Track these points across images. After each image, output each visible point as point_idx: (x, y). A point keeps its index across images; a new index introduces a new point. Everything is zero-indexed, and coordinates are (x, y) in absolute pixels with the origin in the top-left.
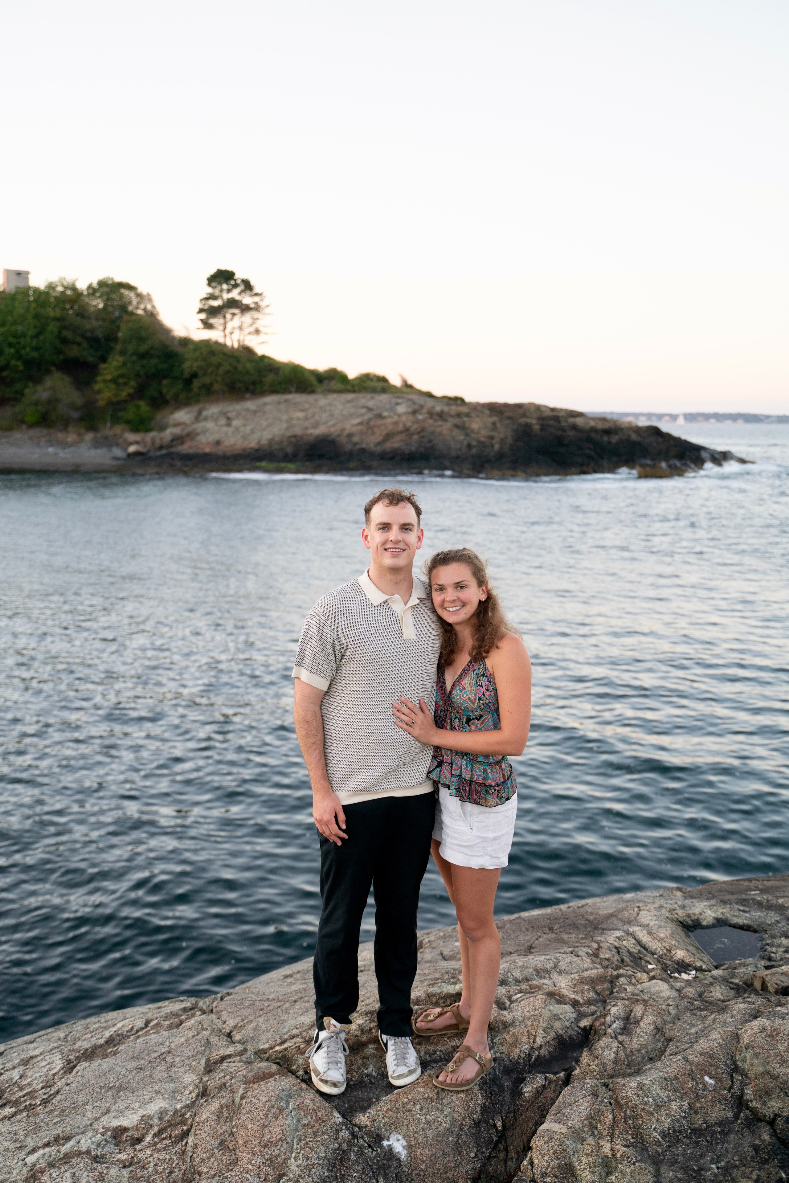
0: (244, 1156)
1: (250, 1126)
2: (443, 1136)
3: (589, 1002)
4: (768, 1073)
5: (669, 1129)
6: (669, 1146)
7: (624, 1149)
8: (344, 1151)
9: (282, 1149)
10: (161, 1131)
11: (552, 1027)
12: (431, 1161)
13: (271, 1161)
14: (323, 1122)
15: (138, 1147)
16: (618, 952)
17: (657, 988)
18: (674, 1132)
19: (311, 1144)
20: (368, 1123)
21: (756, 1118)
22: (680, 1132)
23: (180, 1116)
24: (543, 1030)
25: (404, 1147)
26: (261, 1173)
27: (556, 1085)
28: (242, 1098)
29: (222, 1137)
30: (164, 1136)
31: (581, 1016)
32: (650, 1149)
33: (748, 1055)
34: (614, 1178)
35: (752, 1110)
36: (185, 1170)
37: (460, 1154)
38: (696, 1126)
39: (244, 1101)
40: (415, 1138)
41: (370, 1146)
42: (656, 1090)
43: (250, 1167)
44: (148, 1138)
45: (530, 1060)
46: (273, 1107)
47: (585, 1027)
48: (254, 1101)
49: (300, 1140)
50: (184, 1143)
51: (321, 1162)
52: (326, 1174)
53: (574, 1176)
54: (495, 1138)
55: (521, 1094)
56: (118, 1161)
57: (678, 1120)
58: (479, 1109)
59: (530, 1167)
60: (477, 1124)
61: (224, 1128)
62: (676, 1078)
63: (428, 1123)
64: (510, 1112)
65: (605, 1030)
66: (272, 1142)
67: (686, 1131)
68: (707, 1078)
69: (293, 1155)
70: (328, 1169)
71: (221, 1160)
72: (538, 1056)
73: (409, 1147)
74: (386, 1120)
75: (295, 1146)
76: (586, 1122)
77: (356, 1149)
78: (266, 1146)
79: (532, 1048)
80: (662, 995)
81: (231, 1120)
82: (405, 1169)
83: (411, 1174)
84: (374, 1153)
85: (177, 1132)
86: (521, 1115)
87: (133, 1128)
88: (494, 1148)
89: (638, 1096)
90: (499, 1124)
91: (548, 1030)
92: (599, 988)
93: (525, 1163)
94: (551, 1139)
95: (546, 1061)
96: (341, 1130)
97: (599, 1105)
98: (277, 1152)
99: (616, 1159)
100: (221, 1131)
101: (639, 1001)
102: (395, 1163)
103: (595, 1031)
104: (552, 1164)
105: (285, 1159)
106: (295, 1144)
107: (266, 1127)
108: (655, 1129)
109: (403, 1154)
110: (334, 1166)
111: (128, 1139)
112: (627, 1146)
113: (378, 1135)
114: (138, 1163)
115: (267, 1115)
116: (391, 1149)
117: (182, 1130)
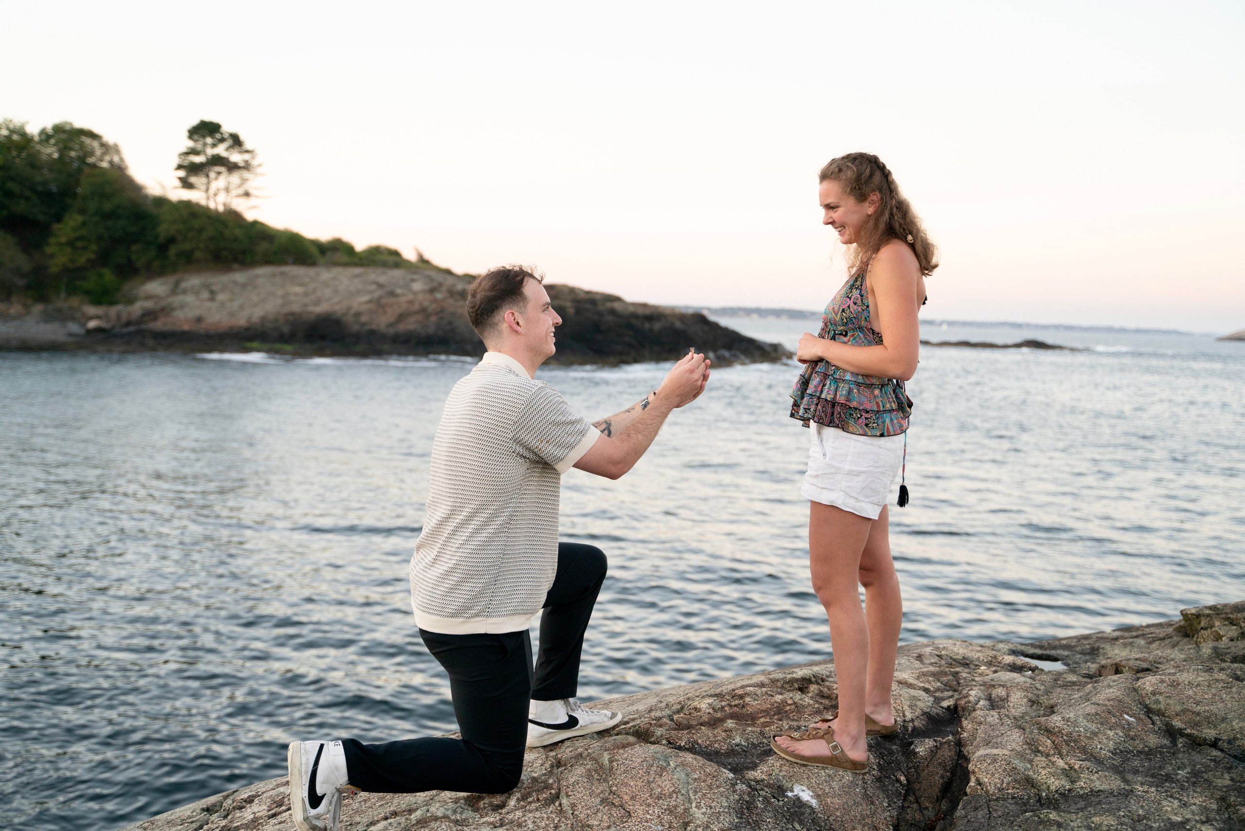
0: (637, 809)
1: (632, 784)
2: (849, 787)
3: (938, 690)
4: (1188, 710)
5: (1115, 749)
6: (1124, 761)
7: (1081, 762)
8: (747, 802)
9: (678, 800)
10: (523, 797)
11: (916, 705)
12: (845, 808)
13: (670, 811)
14: (714, 776)
15: (504, 811)
16: (942, 658)
17: (1007, 677)
18: (1122, 751)
19: (709, 795)
20: (764, 776)
21: (1196, 743)
22: (1127, 752)
24: (909, 707)
25: (812, 797)
26: (663, 821)
28: (611, 761)
29: (601, 795)
30: (530, 799)
31: (938, 699)
32: (1106, 763)
33: (1161, 698)
34: (1082, 783)
35: (1188, 736)
36: (572, 824)
37: (872, 803)
38: (1139, 749)
39: (615, 764)
40: (821, 789)
41: (774, 797)
42: (1082, 722)
43: (648, 816)
44: (512, 803)
45: (907, 729)
46: (652, 766)
47: (949, 707)
48: (627, 762)
49: (696, 792)
50: (557, 804)
51: (726, 810)
52: (737, 820)
54: (903, 792)
55: (915, 753)
56: (484, 823)
57: (1119, 743)
59: (979, 787)
60: (879, 779)
61: (601, 788)
62: (1097, 714)
63: (829, 776)
64: (910, 768)
65: (974, 707)
66: (665, 795)
67: (1132, 752)
68: (1126, 716)
69: (694, 805)
70: (737, 817)
71: (610, 814)
72: (914, 728)
73: (817, 796)
74: (784, 773)
75: (693, 797)
76: (1025, 746)
77: (760, 799)
78: (659, 798)
79: (904, 721)
80: (1016, 681)
81: (606, 781)
82: (820, 815)
83: (828, 820)
84: (781, 803)
85: (544, 796)
86: (923, 770)
88: (904, 800)
89: (1069, 726)
90: (902, 778)
91: (914, 708)
92: (945, 679)
93: (972, 784)
94: (995, 761)
95: (926, 728)
96: (736, 784)
97: (1031, 734)
98: (673, 803)
99: (1075, 771)
100: (599, 791)
101: (994, 686)
102: (808, 811)
103: (962, 708)
104: (1005, 781)
105: (685, 809)
106: (691, 795)
107: (652, 782)
108: (1101, 749)
109: (814, 802)
110: (743, 813)
111: (486, 806)
112: (1080, 760)
113: (779, 787)
114: (511, 823)
115: (649, 772)
116: (798, 798)
117: (550, 794)
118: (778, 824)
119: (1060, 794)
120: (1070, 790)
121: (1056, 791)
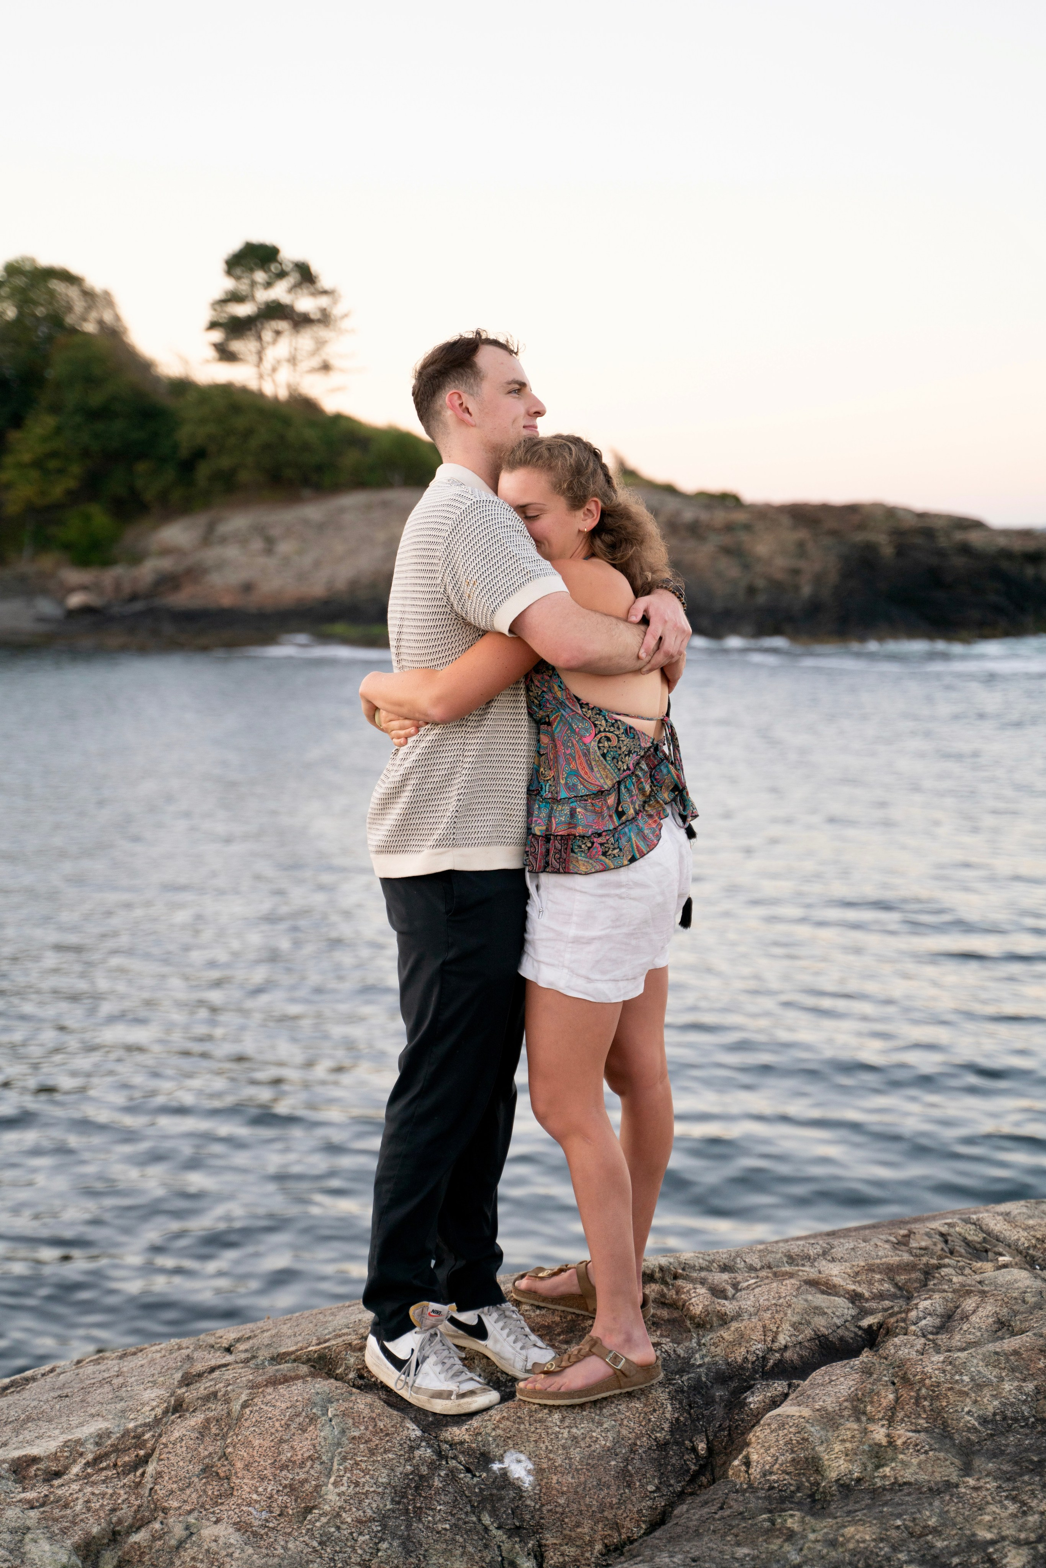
0: (245, 1484)
1: (256, 1443)
2: (600, 1458)
5: (995, 1414)
6: (992, 1435)
7: (911, 1435)
8: (422, 1477)
9: (312, 1472)
10: (97, 1460)
11: (809, 1323)
12: (576, 1493)
13: (292, 1489)
14: (387, 1435)
15: (56, 1482)
16: (946, 1242)
17: (1009, 1278)
18: (1005, 1418)
19: (363, 1465)
22: (1015, 1419)
23: (134, 1437)
24: (794, 1326)
25: (529, 1472)
26: (274, 1505)
28: (245, 1405)
29: (207, 1461)
30: (104, 1464)
31: (865, 1313)
32: (956, 1436)
34: (889, 1470)
36: (139, 1506)
37: (629, 1486)
39: (247, 1411)
40: (550, 1459)
41: (468, 1470)
42: (978, 1367)
43: (255, 1497)
44: (75, 1469)
45: (764, 1366)
46: (298, 1416)
47: (870, 1326)
48: (265, 1408)
49: (344, 1459)
50: (138, 1473)
51: (380, 1490)
52: (388, 1507)
53: (817, 1471)
55: (743, 1404)
56: (20, 1501)
57: (1012, 1404)
58: (666, 1426)
59: (743, 1468)
60: (662, 1446)
61: (211, 1449)
63: (574, 1438)
64: (723, 1430)
65: (906, 1330)
66: (294, 1462)
67: (1025, 1419)
69: (332, 1480)
70: (392, 1501)
71: (205, 1491)
72: (780, 1361)
73: (539, 1472)
74: (499, 1432)
75: (335, 1467)
77: (443, 1473)
78: (284, 1467)
80: (1017, 1285)
81: (224, 1437)
82: (528, 1502)
83: (540, 1510)
84: (475, 1479)
85: (127, 1459)
87: (48, 1457)
89: (944, 1371)
90: (702, 1446)
91: (802, 1327)
92: (901, 1278)
93: (737, 1462)
94: (782, 1426)
95: (795, 1368)
96: (419, 1447)
97: (873, 1384)
98: (302, 1476)
99: (895, 1448)
100: (206, 1453)
102: (512, 1494)
103: (888, 1328)
104: (782, 1459)
105: (317, 1486)
106: (335, 1464)
107: (285, 1441)
108: (968, 1413)
109: (527, 1481)
110: (404, 1496)
111: (39, 1473)
112: (915, 1431)
113: (483, 1454)
114: (57, 1502)
115: (289, 1425)
116: (504, 1473)
117: (137, 1456)
118: (453, 1515)
119: (842, 1485)
120: (859, 1480)
121: (837, 1481)
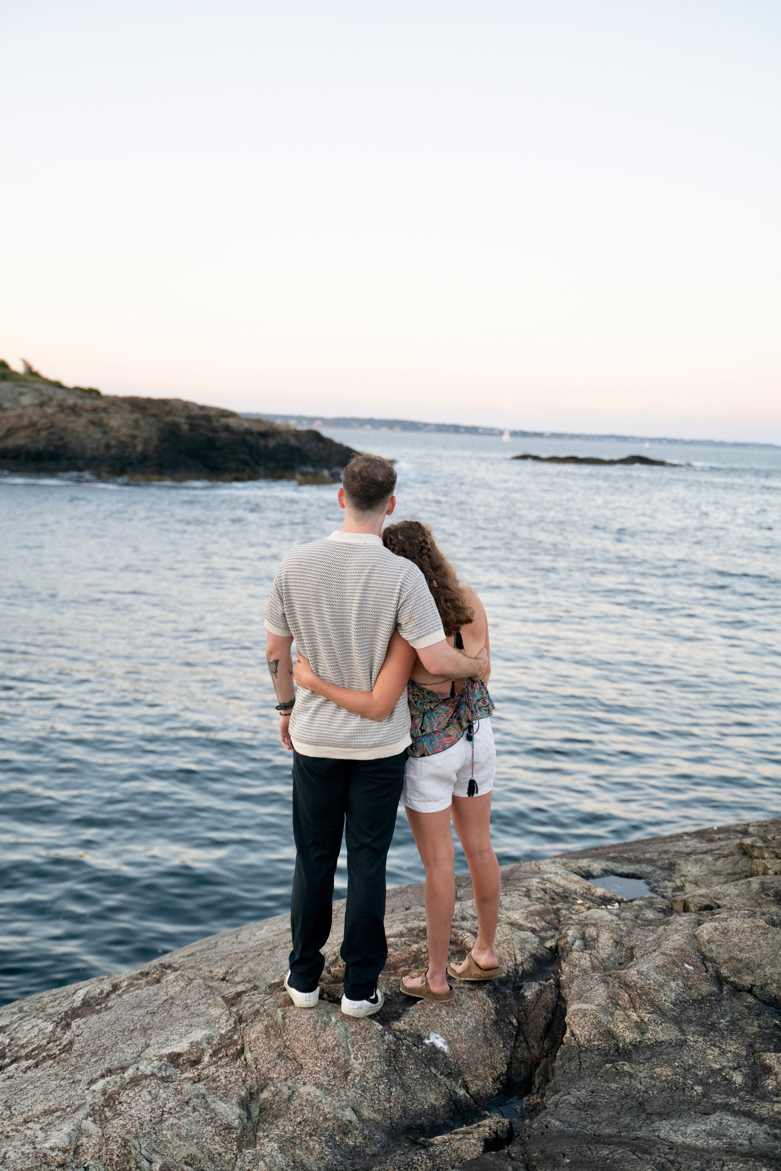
0: (309, 1063)
1: (302, 1039)
2: (473, 1032)
3: (543, 929)
4: (734, 958)
5: (676, 1000)
6: (681, 1012)
7: (649, 1015)
8: (394, 1051)
9: (340, 1053)
10: (215, 1054)
11: (525, 948)
12: (470, 1052)
13: (334, 1062)
14: (367, 1029)
15: (200, 1067)
16: (546, 893)
17: (598, 915)
18: (680, 1002)
19: (364, 1047)
20: (406, 1027)
21: (737, 990)
22: (684, 1002)
23: (228, 1039)
24: (519, 950)
25: (444, 1043)
26: (329, 1072)
27: (551, 989)
28: (284, 1018)
29: (278, 1050)
30: (220, 1055)
31: (543, 940)
32: (668, 1014)
33: (713, 947)
34: (649, 1035)
35: (732, 983)
36: (257, 1078)
37: (491, 1045)
38: (694, 998)
39: (287, 1020)
40: (451, 1036)
41: (415, 1045)
42: (653, 975)
43: (317, 1069)
44: (206, 1059)
45: (518, 973)
46: (317, 1022)
47: (551, 947)
48: (297, 1019)
49: (353, 1045)
50: (243, 1058)
51: (378, 1060)
52: (386, 1068)
53: (613, 1038)
54: (515, 1033)
55: (524, 997)
56: (185, 1079)
57: (680, 994)
58: (493, 1011)
59: (573, 1038)
60: (496, 1023)
61: (277, 1043)
62: (664, 966)
63: (458, 1023)
64: (521, 1011)
65: (571, 948)
66: (329, 1048)
67: (689, 1001)
68: (686, 966)
69: (352, 1056)
70: (386, 1065)
71: (286, 1067)
72: (524, 970)
73: (448, 1043)
74: (422, 1023)
75: (351, 1050)
76: (608, 1001)
77: (404, 1048)
78: (324, 1052)
79: (516, 964)
80: (605, 919)
81: (280, 1036)
82: (450, 1059)
83: (457, 1063)
84: (420, 1050)
85: (232, 1051)
86: (531, 1013)
87: (186, 1052)
88: (516, 1040)
89: (642, 979)
90: (514, 1021)
91: (523, 951)
92: (548, 918)
93: (567, 1035)
94: (585, 1015)
95: (531, 973)
96: (385, 1035)
97: (613, 989)
98: (336, 1056)
99: (645, 1023)
100: (276, 1046)
101: (587, 925)
102: (441, 1056)
103: (562, 948)
104: (593, 1032)
105: (345, 1060)
106: (350, 1047)
107: (318, 1037)
108: (665, 1000)
109: (446, 1048)
110: (391, 1062)
111: (185, 1062)
112: (649, 1013)
113: (418, 1036)
114: (207, 1078)
115: (315, 1028)
116: (433, 1045)
117: (236, 1049)
118: (419, 1070)
119: (633, 1045)
120: (640, 1042)
121: (630, 1043)
